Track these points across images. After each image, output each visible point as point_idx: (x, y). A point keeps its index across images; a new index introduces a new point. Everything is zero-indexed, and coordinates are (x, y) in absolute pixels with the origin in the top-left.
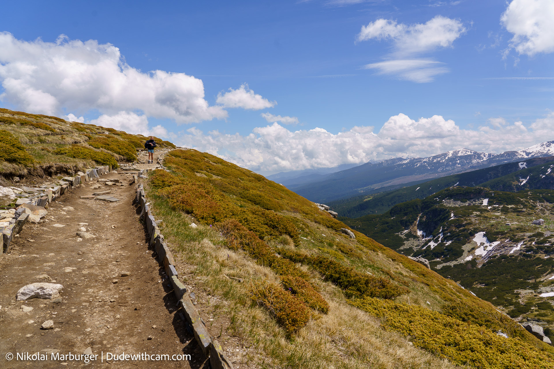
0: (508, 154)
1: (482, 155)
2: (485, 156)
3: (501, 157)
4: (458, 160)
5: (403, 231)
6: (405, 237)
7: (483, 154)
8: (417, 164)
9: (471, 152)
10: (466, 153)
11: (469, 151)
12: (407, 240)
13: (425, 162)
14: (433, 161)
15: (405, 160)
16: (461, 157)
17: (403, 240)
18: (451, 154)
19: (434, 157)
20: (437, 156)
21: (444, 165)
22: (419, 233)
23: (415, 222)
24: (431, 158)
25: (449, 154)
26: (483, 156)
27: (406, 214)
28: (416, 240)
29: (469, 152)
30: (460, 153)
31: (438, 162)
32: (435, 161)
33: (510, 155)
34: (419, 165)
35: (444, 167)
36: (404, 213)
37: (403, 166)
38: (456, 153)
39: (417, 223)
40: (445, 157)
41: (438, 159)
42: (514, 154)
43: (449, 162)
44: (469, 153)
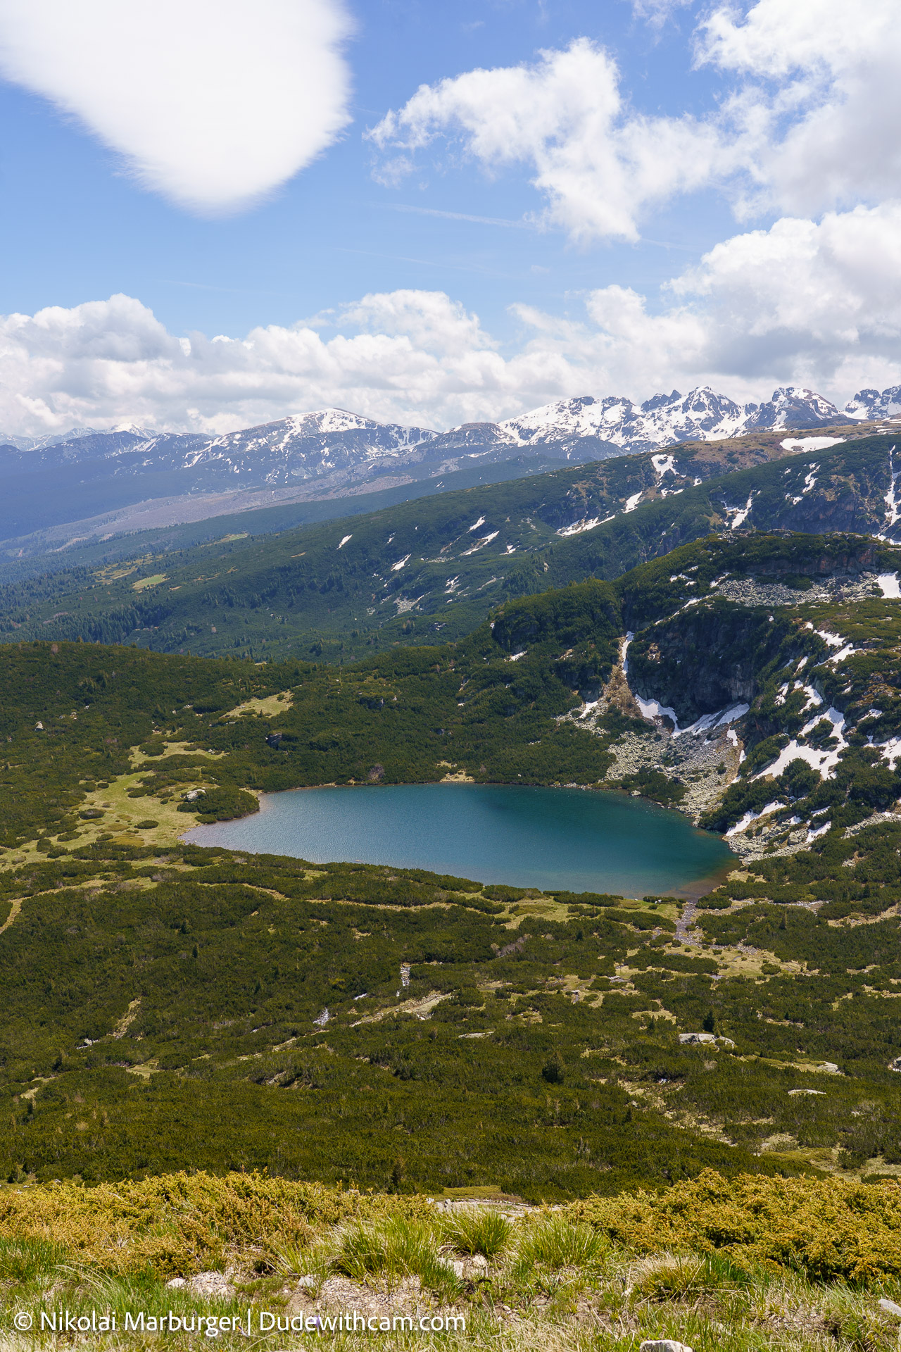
0: (475, 431)
1: (393, 433)
2: (401, 437)
3: (457, 440)
4: (326, 445)
5: (578, 706)
6: (603, 731)
7: (396, 429)
8: (191, 457)
9: (358, 422)
10: (342, 424)
11: (353, 417)
12: (615, 738)
13: (217, 449)
14: (243, 446)
15: (142, 439)
16: (333, 437)
17: (601, 741)
18: (297, 424)
19: (248, 434)
20: (255, 429)
21: (283, 462)
22: (650, 710)
23: (615, 668)
24: (238, 436)
25: (292, 424)
26: (397, 436)
27: (568, 641)
28: (647, 739)
29: (351, 421)
30: (325, 421)
31: (264, 451)
32: (250, 447)
33: (480, 436)
34: (197, 458)
35: (284, 468)
36: (559, 638)
37: (143, 461)
38: (312, 423)
39: (624, 672)
40: (281, 436)
41: (260, 441)
42: (490, 431)
43: (298, 451)
44: (353, 426)
